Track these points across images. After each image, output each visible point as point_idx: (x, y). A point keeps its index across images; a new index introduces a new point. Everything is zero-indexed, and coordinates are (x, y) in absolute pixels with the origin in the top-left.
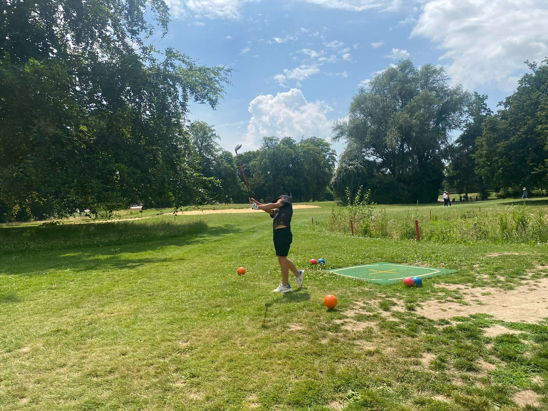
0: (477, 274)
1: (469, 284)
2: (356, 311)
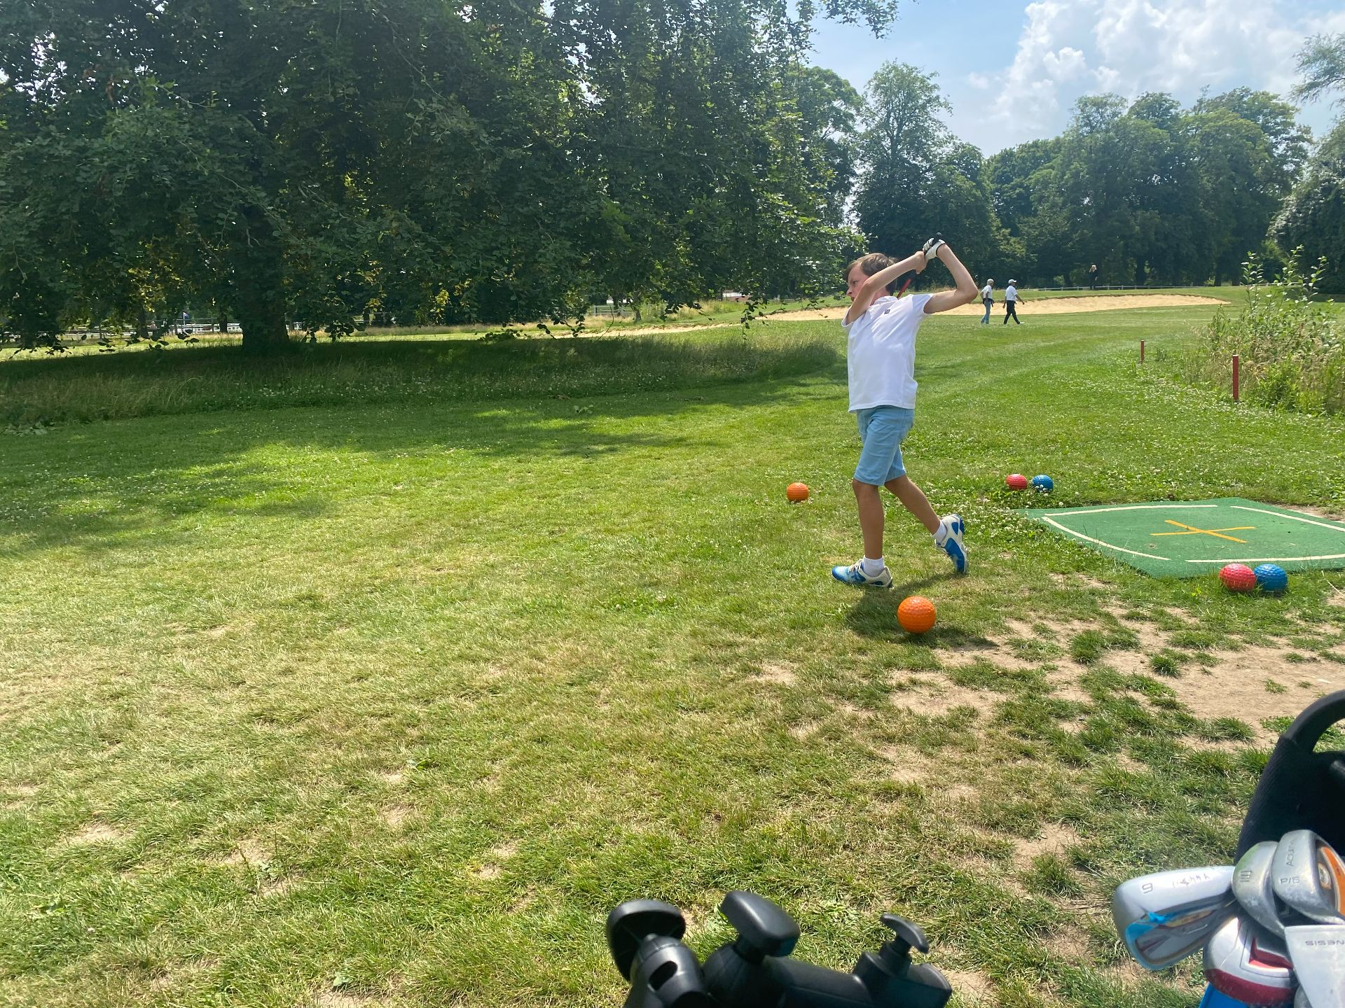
2: (984, 652)
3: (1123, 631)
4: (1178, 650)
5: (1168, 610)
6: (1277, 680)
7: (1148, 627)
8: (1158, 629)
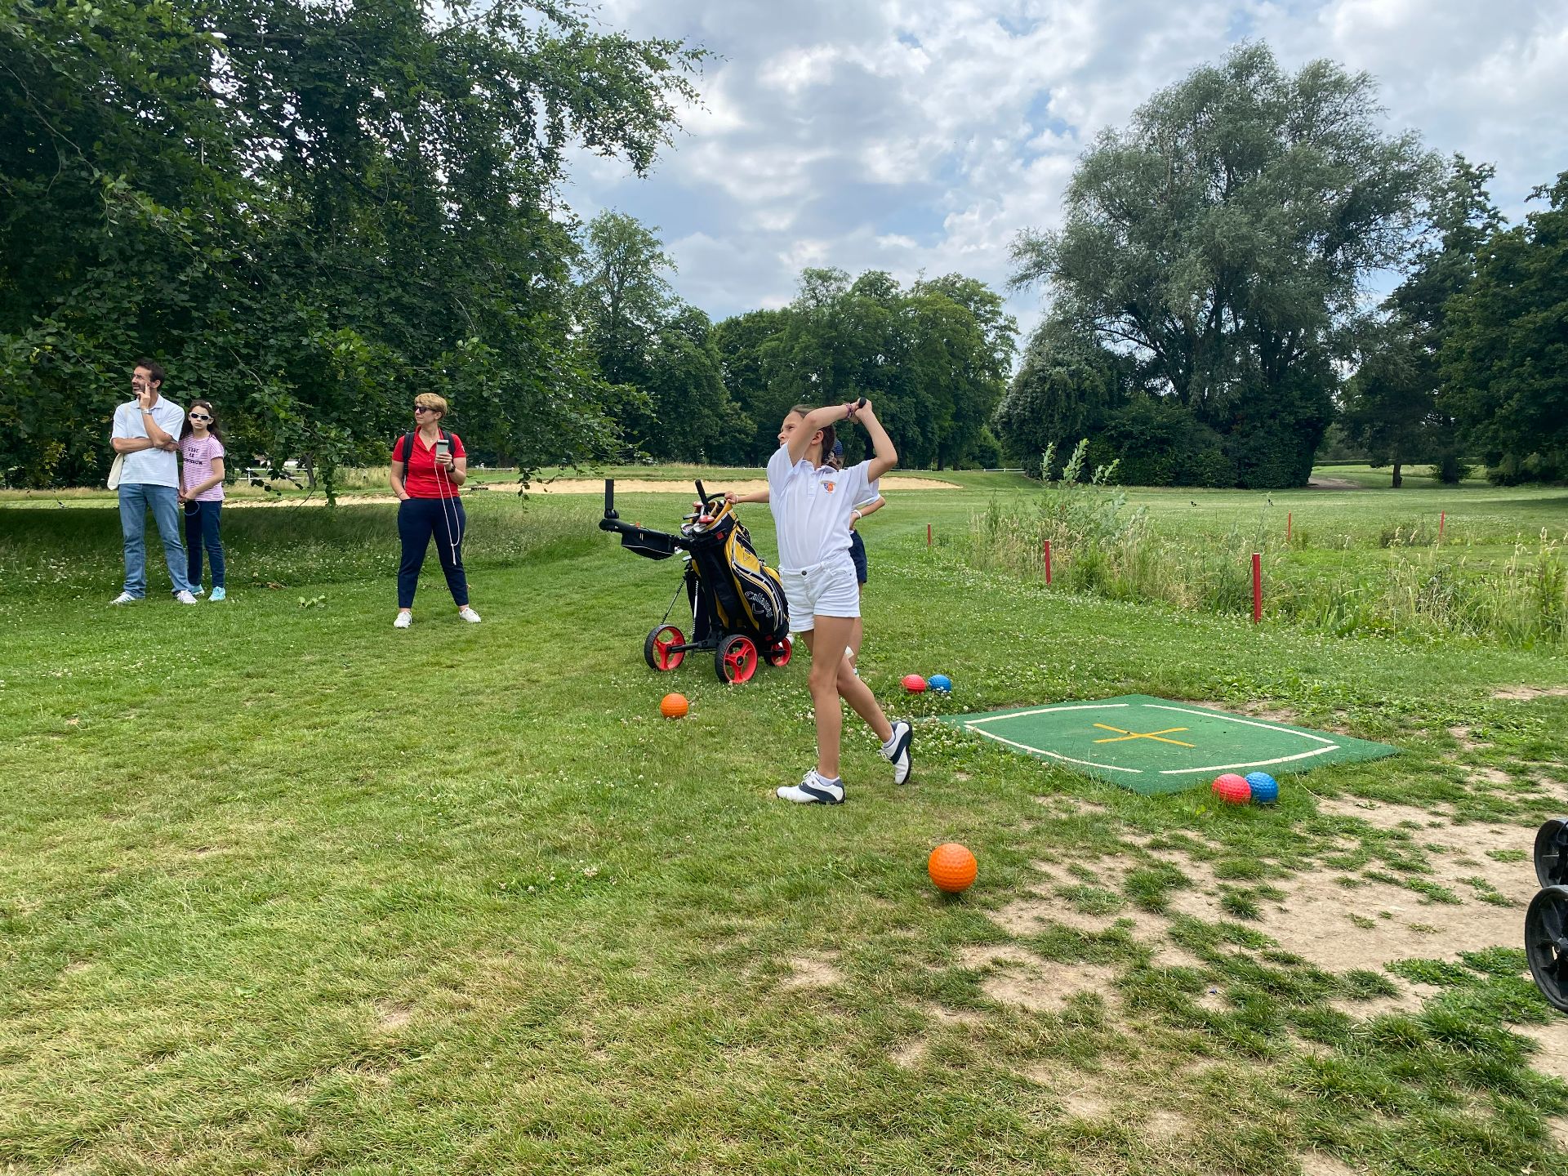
0: (1469, 768)
1: (1444, 807)
2: (1041, 910)
4: (1236, 885)
8: (1193, 859)
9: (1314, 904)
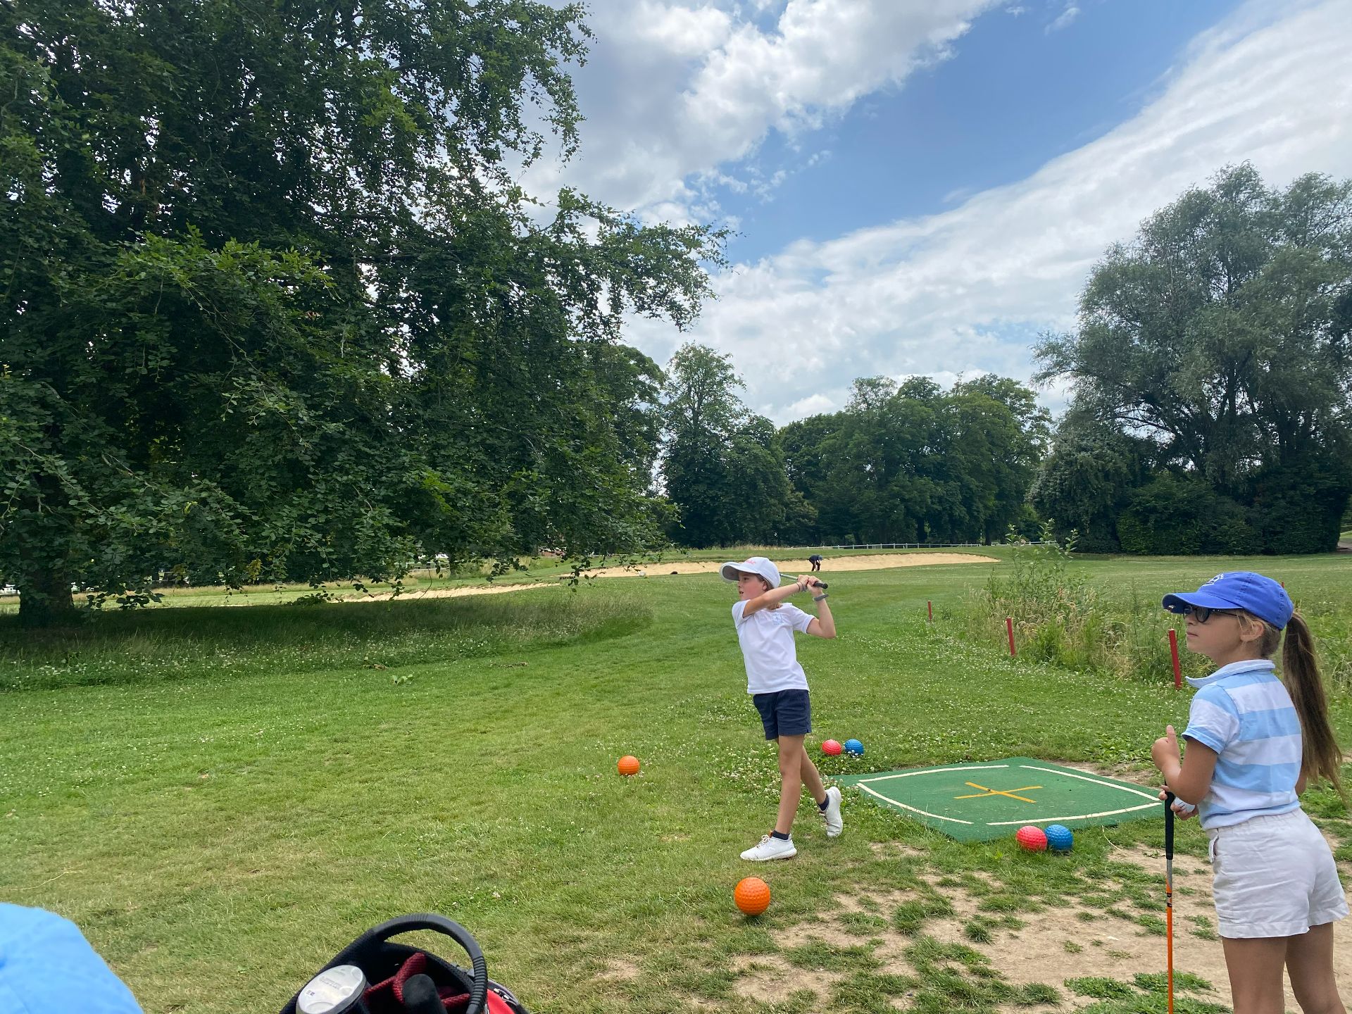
2: (817, 931)
3: (938, 899)
4: (989, 916)
5: (976, 875)
6: (1075, 940)
7: (959, 893)
8: (969, 895)
9: (1045, 933)
